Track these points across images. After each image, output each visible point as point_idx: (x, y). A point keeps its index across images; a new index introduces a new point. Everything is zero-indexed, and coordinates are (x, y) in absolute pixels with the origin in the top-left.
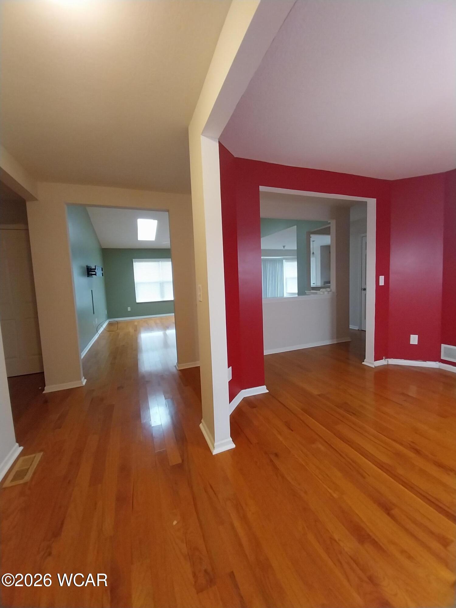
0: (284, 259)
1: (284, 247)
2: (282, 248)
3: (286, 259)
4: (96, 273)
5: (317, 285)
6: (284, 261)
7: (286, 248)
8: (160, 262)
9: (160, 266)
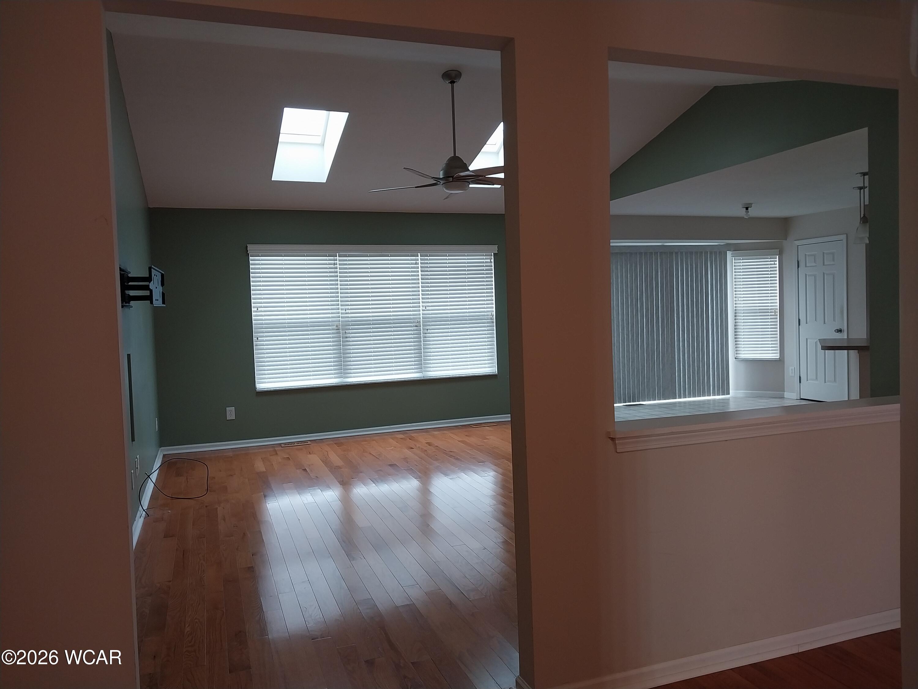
0: (729, 247)
1: (747, 209)
2: (741, 213)
3: (736, 249)
4: (151, 291)
5: (853, 336)
6: (729, 254)
7: (754, 212)
8: (339, 257)
9: (337, 269)
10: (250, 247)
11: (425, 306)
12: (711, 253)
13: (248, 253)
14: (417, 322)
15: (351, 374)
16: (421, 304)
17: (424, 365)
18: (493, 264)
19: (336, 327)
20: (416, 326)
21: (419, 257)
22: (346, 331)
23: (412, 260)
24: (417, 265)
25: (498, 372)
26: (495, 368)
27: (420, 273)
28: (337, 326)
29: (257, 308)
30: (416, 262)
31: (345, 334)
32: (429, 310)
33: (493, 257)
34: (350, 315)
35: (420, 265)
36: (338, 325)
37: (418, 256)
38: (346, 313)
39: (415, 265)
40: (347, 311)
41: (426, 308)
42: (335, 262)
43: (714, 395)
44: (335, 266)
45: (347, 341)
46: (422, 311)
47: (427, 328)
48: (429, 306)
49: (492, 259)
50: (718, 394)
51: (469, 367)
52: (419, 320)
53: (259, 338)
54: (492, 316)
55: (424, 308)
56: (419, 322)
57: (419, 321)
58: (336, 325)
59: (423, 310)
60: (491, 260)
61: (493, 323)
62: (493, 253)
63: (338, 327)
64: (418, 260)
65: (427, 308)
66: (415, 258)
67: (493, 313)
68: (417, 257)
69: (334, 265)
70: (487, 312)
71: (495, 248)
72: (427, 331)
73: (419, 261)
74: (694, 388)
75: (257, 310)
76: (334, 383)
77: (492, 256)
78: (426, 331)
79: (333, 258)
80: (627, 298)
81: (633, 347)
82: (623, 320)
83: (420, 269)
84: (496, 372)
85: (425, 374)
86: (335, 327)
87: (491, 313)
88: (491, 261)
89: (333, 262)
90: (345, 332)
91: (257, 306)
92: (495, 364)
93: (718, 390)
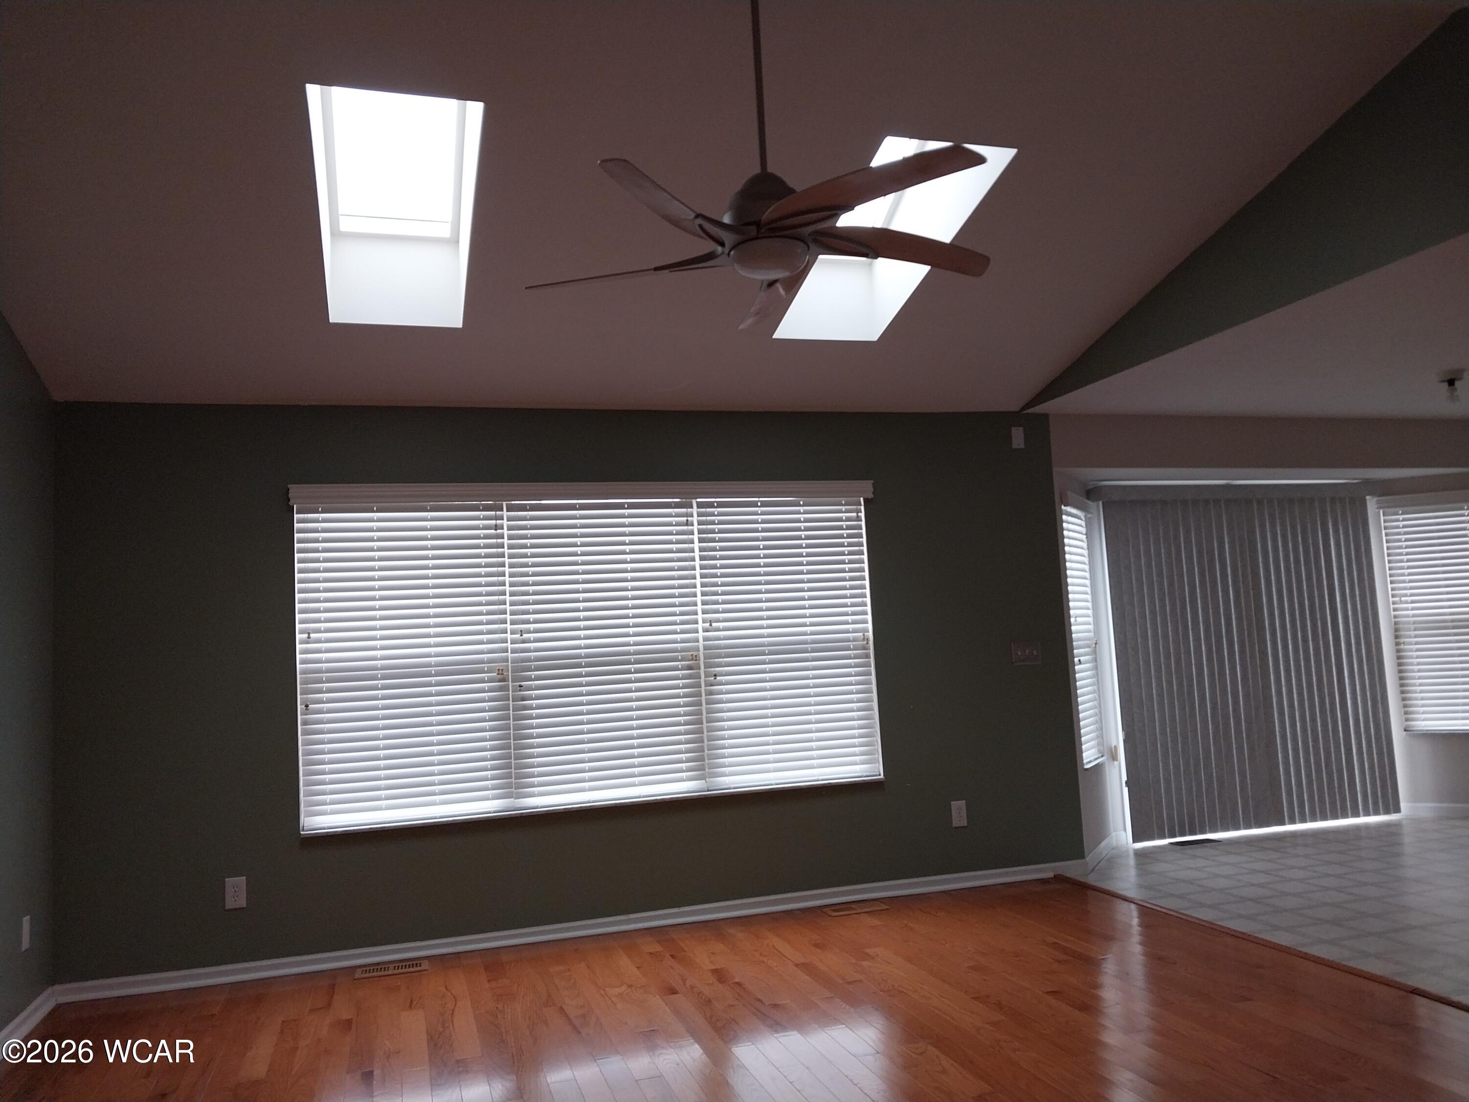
0: (1369, 486)
3: (1385, 489)
6: (1371, 503)
8: (507, 511)
9: (503, 538)
10: (295, 490)
11: (710, 621)
12: (1333, 500)
13: (291, 503)
14: (691, 658)
15: (534, 786)
16: (700, 617)
17: (708, 760)
18: (863, 523)
19: (498, 674)
20: (689, 668)
21: (695, 510)
22: (522, 683)
23: (677, 515)
24: (690, 528)
25: (884, 776)
26: (877, 765)
27: (696, 545)
28: (500, 672)
29: (309, 634)
30: (687, 520)
31: (520, 690)
32: (718, 630)
33: (862, 508)
34: (532, 645)
35: (695, 528)
36: (502, 670)
37: (692, 507)
38: (524, 642)
39: (685, 528)
40: (525, 636)
41: (711, 625)
42: (499, 522)
43: (1367, 814)
44: (499, 531)
45: (526, 708)
46: (703, 631)
47: (715, 671)
48: (718, 621)
49: (861, 512)
50: (1377, 813)
51: (815, 762)
52: (695, 653)
53: (310, 706)
54: (865, 642)
55: (708, 625)
56: (696, 658)
57: (696, 656)
58: (499, 670)
59: (705, 630)
60: (859, 514)
61: (867, 656)
62: (862, 499)
63: (502, 674)
64: (693, 516)
65: (714, 624)
66: (684, 510)
67: (868, 633)
68: (689, 510)
69: (496, 530)
70: (854, 631)
71: (867, 487)
72: (715, 678)
73: (695, 519)
74: (1322, 801)
75: (309, 637)
76: (492, 810)
77: (861, 505)
78: (713, 678)
79: (494, 513)
80: (1162, 600)
81: (1182, 709)
82: (1156, 649)
83: (696, 537)
84: (880, 775)
85: (711, 782)
86: (495, 674)
87: (864, 635)
88: (858, 516)
89: (494, 522)
90: (520, 686)
91: (309, 628)
92: (877, 756)
93: (1376, 803)
